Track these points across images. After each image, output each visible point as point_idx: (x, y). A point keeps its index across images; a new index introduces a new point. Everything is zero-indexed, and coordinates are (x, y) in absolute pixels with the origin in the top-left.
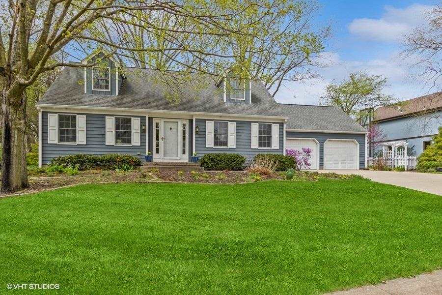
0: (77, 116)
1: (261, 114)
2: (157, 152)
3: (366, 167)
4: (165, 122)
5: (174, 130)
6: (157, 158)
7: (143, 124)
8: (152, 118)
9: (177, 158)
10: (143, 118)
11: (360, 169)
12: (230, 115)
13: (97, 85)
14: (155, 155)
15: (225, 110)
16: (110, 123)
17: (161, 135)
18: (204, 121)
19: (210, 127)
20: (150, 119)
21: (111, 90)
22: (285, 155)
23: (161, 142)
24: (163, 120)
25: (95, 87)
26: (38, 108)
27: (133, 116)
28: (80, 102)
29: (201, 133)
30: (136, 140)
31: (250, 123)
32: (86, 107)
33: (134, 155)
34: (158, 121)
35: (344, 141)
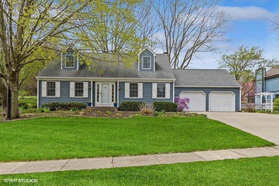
0: (56, 82)
1: (158, 78)
2: (98, 101)
3: (240, 110)
4: (102, 84)
5: (107, 88)
6: (98, 104)
7: (89, 85)
8: (95, 82)
9: (109, 104)
10: (89, 82)
11: (236, 111)
12: (139, 79)
13: (68, 65)
14: (96, 102)
15: (137, 76)
16: (72, 85)
17: (100, 92)
18: (124, 83)
19: (127, 86)
20: (94, 83)
21: (75, 67)
22: (174, 102)
23: (100, 95)
24: (101, 83)
25: (67, 66)
26: (37, 79)
27: (84, 81)
28: (58, 75)
29: (122, 90)
30: (85, 94)
31: (151, 83)
32: (60, 77)
33: (85, 103)
34: (98, 84)
35: (224, 93)
